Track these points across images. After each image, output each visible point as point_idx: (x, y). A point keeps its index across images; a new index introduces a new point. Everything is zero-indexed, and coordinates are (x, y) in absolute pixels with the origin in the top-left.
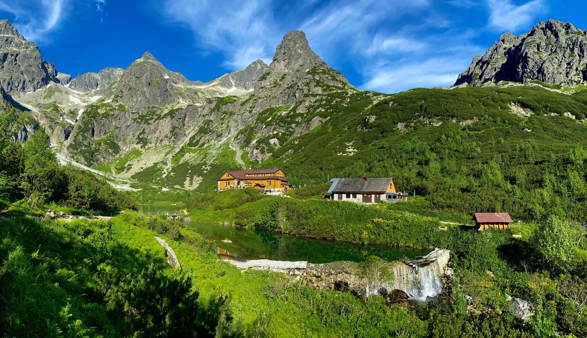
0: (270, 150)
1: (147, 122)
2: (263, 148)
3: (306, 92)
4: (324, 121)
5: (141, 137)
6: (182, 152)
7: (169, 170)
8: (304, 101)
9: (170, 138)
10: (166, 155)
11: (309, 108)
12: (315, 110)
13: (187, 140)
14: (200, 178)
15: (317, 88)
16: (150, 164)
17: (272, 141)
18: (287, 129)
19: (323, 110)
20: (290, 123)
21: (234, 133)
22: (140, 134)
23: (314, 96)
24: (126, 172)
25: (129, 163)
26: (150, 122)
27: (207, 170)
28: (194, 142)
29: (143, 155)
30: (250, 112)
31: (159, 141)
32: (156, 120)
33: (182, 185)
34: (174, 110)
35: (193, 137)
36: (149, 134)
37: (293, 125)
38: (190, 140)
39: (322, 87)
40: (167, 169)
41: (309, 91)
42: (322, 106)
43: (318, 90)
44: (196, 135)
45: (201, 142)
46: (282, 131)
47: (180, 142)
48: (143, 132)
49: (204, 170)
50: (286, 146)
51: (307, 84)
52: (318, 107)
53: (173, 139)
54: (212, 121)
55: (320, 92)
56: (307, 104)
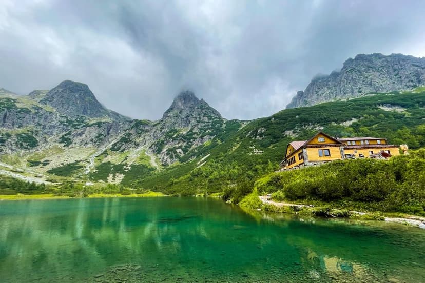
0: (177, 157)
1: (74, 126)
2: (172, 155)
3: (198, 119)
4: (212, 138)
5: (66, 137)
6: (105, 153)
7: (92, 168)
8: (198, 125)
9: (95, 142)
10: (90, 155)
11: (200, 129)
12: (205, 131)
13: (110, 146)
14: (122, 175)
15: (205, 118)
16: (72, 161)
17: (178, 151)
18: (188, 143)
19: (210, 131)
20: (190, 139)
21: (148, 144)
22: (66, 135)
23: (204, 122)
24: (41, 167)
25: (46, 159)
26: (78, 127)
27: (128, 169)
28: (116, 147)
29: (65, 153)
30: (161, 131)
31: (84, 143)
32: (83, 126)
33: (106, 181)
34: (101, 122)
35: (115, 144)
36: (74, 136)
37: (192, 140)
38: (112, 145)
39: (208, 117)
40: (90, 167)
41: (200, 119)
42: (209, 128)
43: (206, 119)
44: (117, 142)
45: (122, 149)
46: (184, 145)
47: (104, 146)
48: (69, 134)
49: (125, 169)
50: (188, 154)
51: (199, 115)
52: (207, 130)
53: (97, 143)
54: (132, 134)
55: (206, 120)
56: (199, 127)
